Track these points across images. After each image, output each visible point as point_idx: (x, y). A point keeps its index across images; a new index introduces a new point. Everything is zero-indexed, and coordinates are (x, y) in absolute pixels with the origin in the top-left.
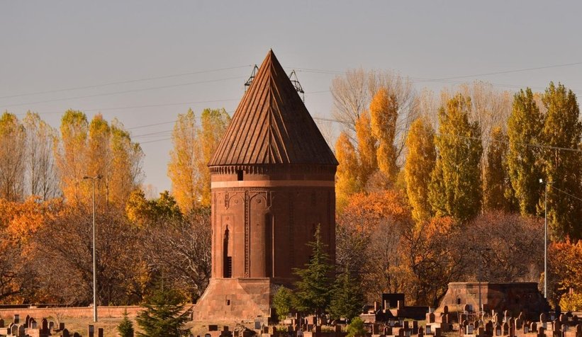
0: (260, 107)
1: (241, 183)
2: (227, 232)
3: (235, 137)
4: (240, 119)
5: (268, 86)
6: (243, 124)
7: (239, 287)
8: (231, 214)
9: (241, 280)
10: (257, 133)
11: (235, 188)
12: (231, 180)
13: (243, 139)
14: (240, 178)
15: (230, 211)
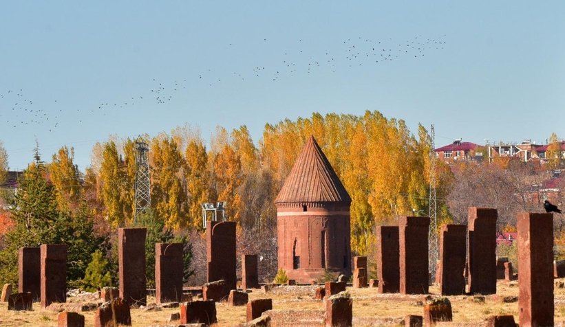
0: (312, 168)
1: (306, 213)
2: (295, 242)
3: (299, 186)
4: (299, 176)
5: (314, 156)
6: (302, 178)
7: (306, 274)
8: (299, 231)
9: (307, 270)
10: (312, 183)
11: (302, 216)
12: (298, 211)
13: (304, 187)
14: (305, 210)
15: (298, 229)
